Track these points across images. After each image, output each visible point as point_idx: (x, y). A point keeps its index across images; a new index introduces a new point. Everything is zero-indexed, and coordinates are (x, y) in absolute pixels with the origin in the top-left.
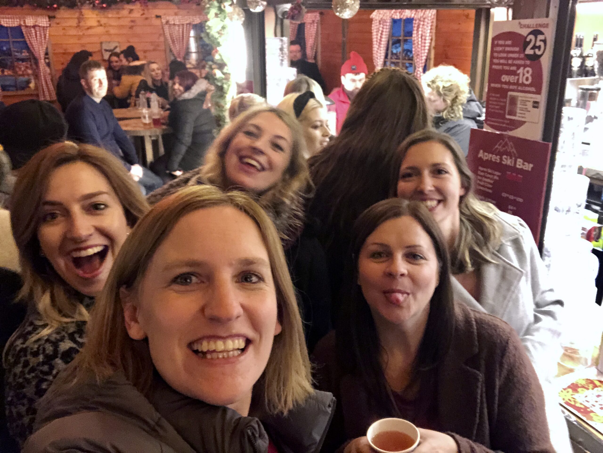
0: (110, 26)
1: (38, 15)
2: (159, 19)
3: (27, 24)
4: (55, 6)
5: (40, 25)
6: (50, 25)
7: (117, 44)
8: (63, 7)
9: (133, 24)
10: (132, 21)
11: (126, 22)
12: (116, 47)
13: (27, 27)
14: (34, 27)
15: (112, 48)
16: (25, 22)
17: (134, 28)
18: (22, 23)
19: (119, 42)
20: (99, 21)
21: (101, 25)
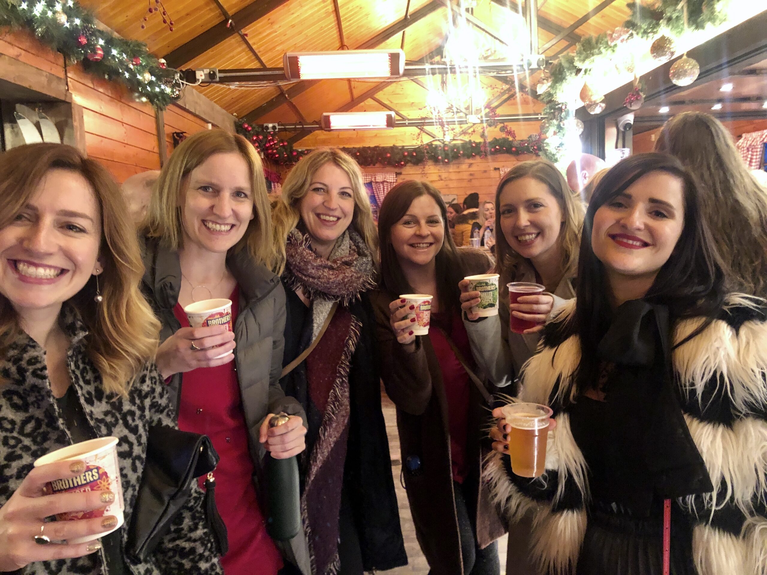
0: (451, 180)
1: (387, 172)
2: (498, 171)
3: (377, 181)
4: (403, 163)
5: (388, 181)
6: (396, 180)
7: (456, 197)
8: (409, 164)
9: (471, 177)
10: (471, 175)
11: (465, 176)
12: (454, 199)
13: (376, 182)
14: (383, 182)
15: (450, 201)
16: (375, 179)
17: (473, 181)
18: (373, 180)
19: (457, 195)
20: (440, 176)
21: (442, 180)
